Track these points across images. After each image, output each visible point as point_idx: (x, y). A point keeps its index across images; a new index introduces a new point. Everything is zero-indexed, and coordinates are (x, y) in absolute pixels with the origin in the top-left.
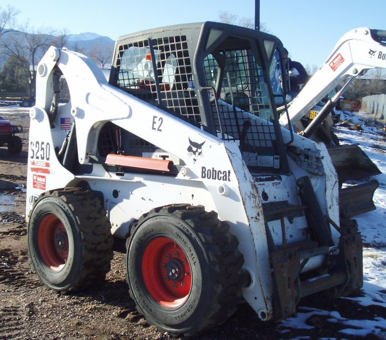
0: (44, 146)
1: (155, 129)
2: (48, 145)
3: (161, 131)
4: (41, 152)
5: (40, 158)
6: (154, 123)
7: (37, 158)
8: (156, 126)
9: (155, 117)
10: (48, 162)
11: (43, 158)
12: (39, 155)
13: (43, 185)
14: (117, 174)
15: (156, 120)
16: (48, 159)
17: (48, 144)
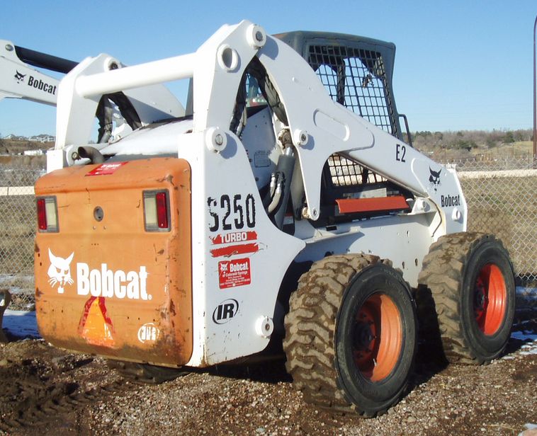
0: (242, 203)
1: (399, 160)
2: (250, 200)
3: (404, 161)
4: (234, 216)
5: (233, 226)
6: (398, 152)
7: (227, 227)
8: (400, 156)
9: (398, 146)
10: (251, 230)
11: (240, 226)
12: (230, 221)
13: (243, 276)
14: (328, 229)
15: (400, 149)
16: (251, 225)
17: (250, 196)
